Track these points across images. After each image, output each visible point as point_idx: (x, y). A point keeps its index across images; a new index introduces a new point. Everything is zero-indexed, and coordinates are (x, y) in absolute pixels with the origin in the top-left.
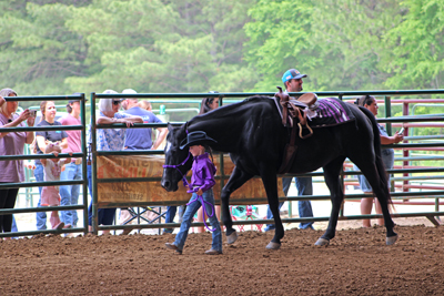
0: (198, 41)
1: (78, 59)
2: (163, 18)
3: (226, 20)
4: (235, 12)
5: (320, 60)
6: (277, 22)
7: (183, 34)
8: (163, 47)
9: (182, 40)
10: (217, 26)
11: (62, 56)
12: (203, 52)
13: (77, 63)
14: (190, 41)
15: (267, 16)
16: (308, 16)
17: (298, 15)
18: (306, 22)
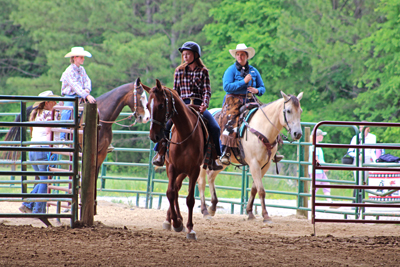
0: (152, 42)
1: (28, 58)
2: (114, 16)
3: (185, 20)
4: (196, 11)
5: (286, 71)
6: (242, 24)
7: (138, 34)
8: (112, 48)
9: (135, 41)
10: (175, 27)
11: (10, 53)
12: (158, 55)
13: (26, 62)
14: (143, 43)
15: (230, 18)
16: (275, 19)
17: (265, 18)
18: (272, 26)
